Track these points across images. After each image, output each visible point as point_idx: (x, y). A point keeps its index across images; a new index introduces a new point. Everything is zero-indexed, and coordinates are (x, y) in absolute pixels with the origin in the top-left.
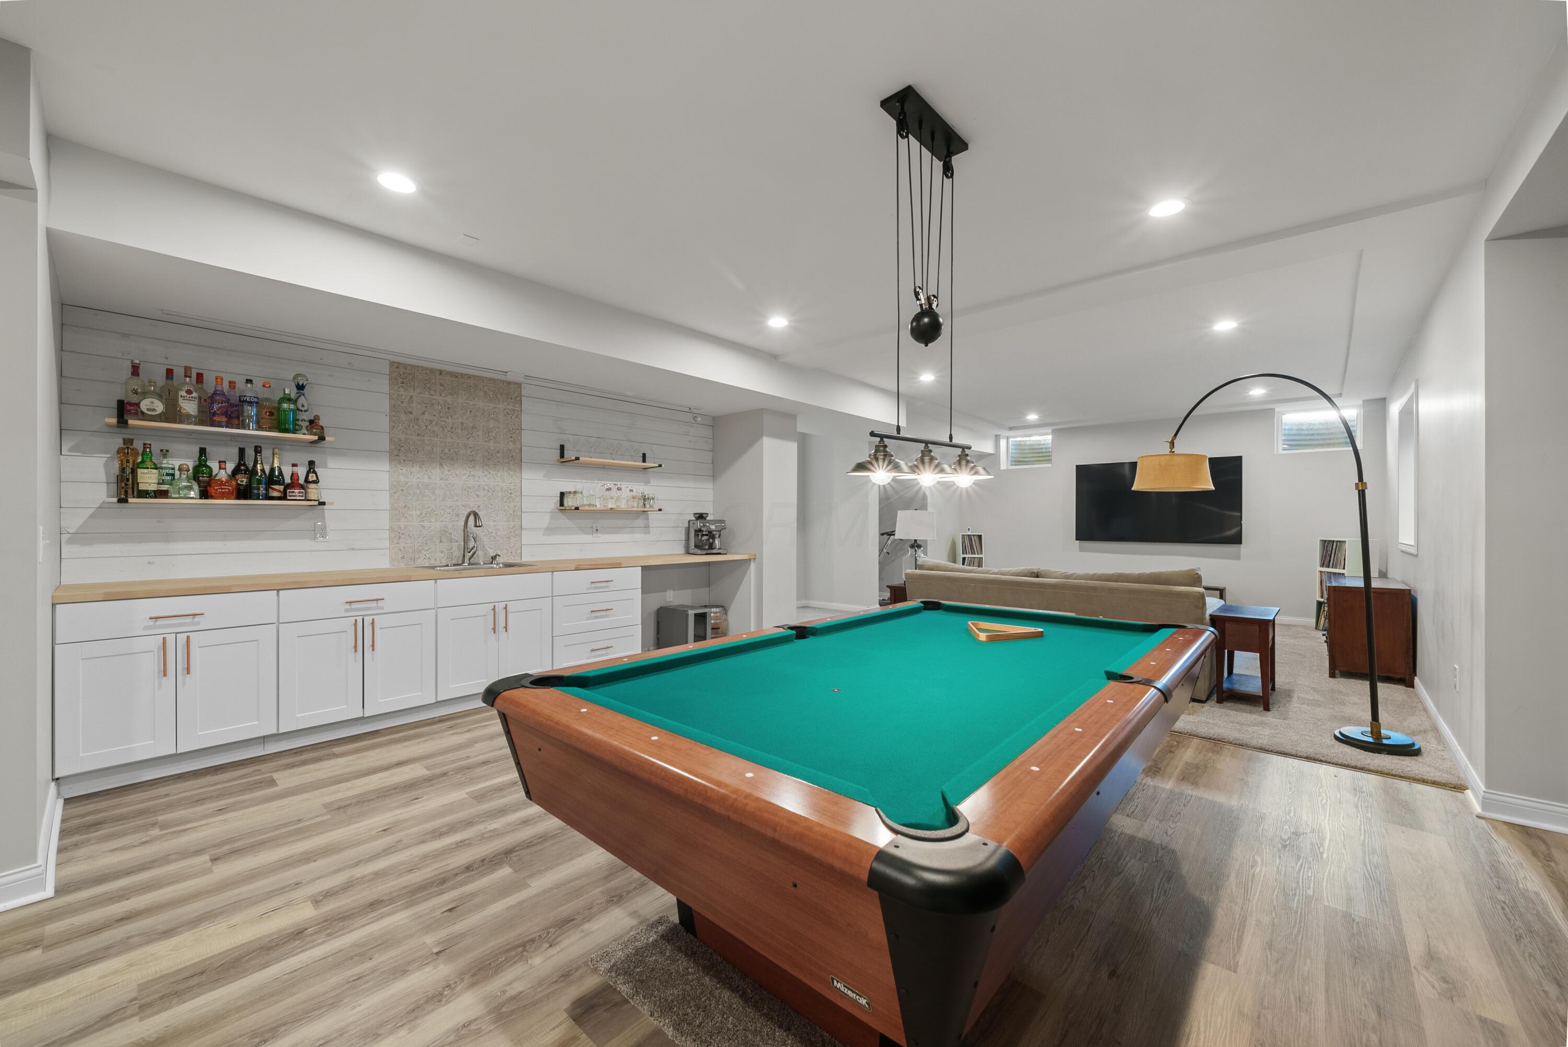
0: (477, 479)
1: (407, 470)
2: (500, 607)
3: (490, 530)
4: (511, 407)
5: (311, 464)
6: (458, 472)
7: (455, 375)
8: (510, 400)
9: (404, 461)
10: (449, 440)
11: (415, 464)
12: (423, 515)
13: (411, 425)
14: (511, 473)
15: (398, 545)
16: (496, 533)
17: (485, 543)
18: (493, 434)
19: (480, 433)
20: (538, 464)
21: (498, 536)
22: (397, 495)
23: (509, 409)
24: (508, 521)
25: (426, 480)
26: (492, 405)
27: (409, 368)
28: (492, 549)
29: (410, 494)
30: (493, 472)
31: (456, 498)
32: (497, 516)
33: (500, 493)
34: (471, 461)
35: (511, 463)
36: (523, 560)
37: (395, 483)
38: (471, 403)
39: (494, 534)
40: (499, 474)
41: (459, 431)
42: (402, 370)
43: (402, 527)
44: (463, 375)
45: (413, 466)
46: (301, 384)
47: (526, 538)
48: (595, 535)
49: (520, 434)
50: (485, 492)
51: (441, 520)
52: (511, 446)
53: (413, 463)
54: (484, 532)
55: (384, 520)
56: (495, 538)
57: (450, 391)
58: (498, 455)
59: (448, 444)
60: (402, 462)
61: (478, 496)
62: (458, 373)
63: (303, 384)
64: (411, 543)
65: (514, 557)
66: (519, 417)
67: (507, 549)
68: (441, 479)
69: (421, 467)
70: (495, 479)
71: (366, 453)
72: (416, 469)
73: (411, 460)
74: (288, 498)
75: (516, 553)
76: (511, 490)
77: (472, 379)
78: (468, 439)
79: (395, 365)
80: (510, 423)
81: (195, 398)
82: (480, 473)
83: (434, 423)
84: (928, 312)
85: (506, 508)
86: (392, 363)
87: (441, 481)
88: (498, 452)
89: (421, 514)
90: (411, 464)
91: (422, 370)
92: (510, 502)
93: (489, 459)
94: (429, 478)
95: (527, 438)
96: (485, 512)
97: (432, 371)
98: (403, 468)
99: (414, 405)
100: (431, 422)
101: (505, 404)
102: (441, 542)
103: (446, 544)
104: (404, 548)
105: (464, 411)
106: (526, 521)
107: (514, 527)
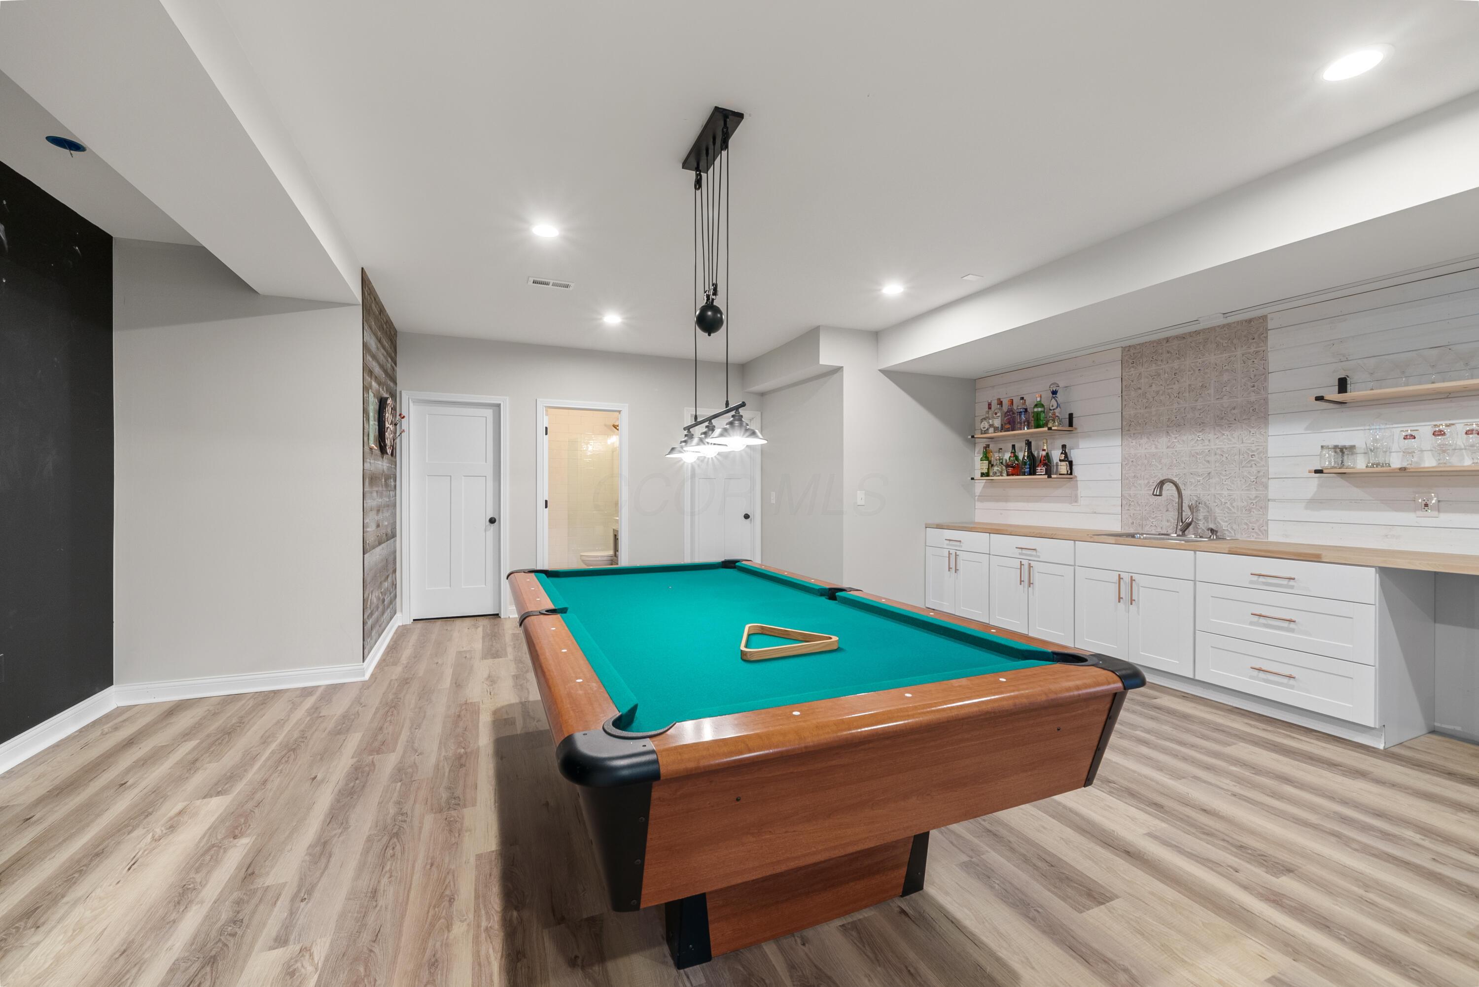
0: (1207, 442)
1: (1136, 443)
2: (1126, 577)
3: (1223, 500)
4: (1253, 349)
5: (1064, 446)
6: (1185, 438)
7: (1182, 337)
8: (1251, 341)
9: (1134, 434)
10: (1176, 406)
11: (1143, 436)
12: (1151, 484)
13: (1140, 400)
14: (1253, 431)
15: (1128, 511)
16: (1231, 504)
17: (1217, 515)
18: (1228, 389)
19: (1212, 391)
20: (1293, 413)
21: (1233, 507)
22: (1128, 466)
23: (1249, 353)
24: (1247, 490)
25: (1153, 450)
26: (1226, 355)
27: (1138, 347)
28: (1226, 522)
29: (1139, 465)
30: (1226, 433)
31: (1183, 465)
32: (1233, 483)
33: (1237, 457)
34: (1201, 425)
35: (1253, 418)
36: (1269, 540)
37: (1127, 456)
38: (1200, 361)
39: (1228, 505)
40: (1236, 434)
41: (1187, 394)
42: (1132, 351)
43: (1131, 495)
44: (1190, 334)
45: (1141, 438)
46: (1054, 390)
47: (1273, 512)
48: (1420, 513)
49: (1266, 379)
50: (1218, 456)
51: (1168, 488)
52: (1253, 398)
53: (1141, 435)
54: (1215, 502)
55: (1116, 489)
56: (1230, 510)
57: (1177, 355)
58: (1233, 411)
59: (1174, 411)
60: (1132, 435)
61: (1208, 462)
62: (1185, 334)
63: (1056, 390)
64: (1140, 510)
65: (1258, 535)
66: (1264, 359)
67: (1246, 524)
68: (1168, 447)
69: (1148, 438)
70: (1231, 441)
71: (1104, 432)
72: (1144, 440)
73: (1140, 433)
74: (1037, 474)
75: (1259, 530)
76: (1253, 451)
77: (1201, 334)
78: (1196, 401)
79: (1127, 349)
80: (1251, 370)
81: (998, 416)
82: (1211, 436)
83: (1161, 392)
84: (710, 306)
85: (1245, 474)
86: (1124, 349)
87: (1168, 450)
88: (1234, 409)
89: (1148, 483)
90: (1140, 437)
91: (1150, 345)
92: (1251, 466)
93: (1222, 418)
94: (1156, 448)
95: (1275, 382)
96: (1217, 479)
97: (1159, 342)
98: (1133, 441)
99: (1142, 381)
100: (1158, 393)
101: (1245, 348)
102: (1167, 511)
103: (1172, 513)
104: (1134, 514)
105: (1192, 372)
106: (1274, 489)
107: (1256, 497)
